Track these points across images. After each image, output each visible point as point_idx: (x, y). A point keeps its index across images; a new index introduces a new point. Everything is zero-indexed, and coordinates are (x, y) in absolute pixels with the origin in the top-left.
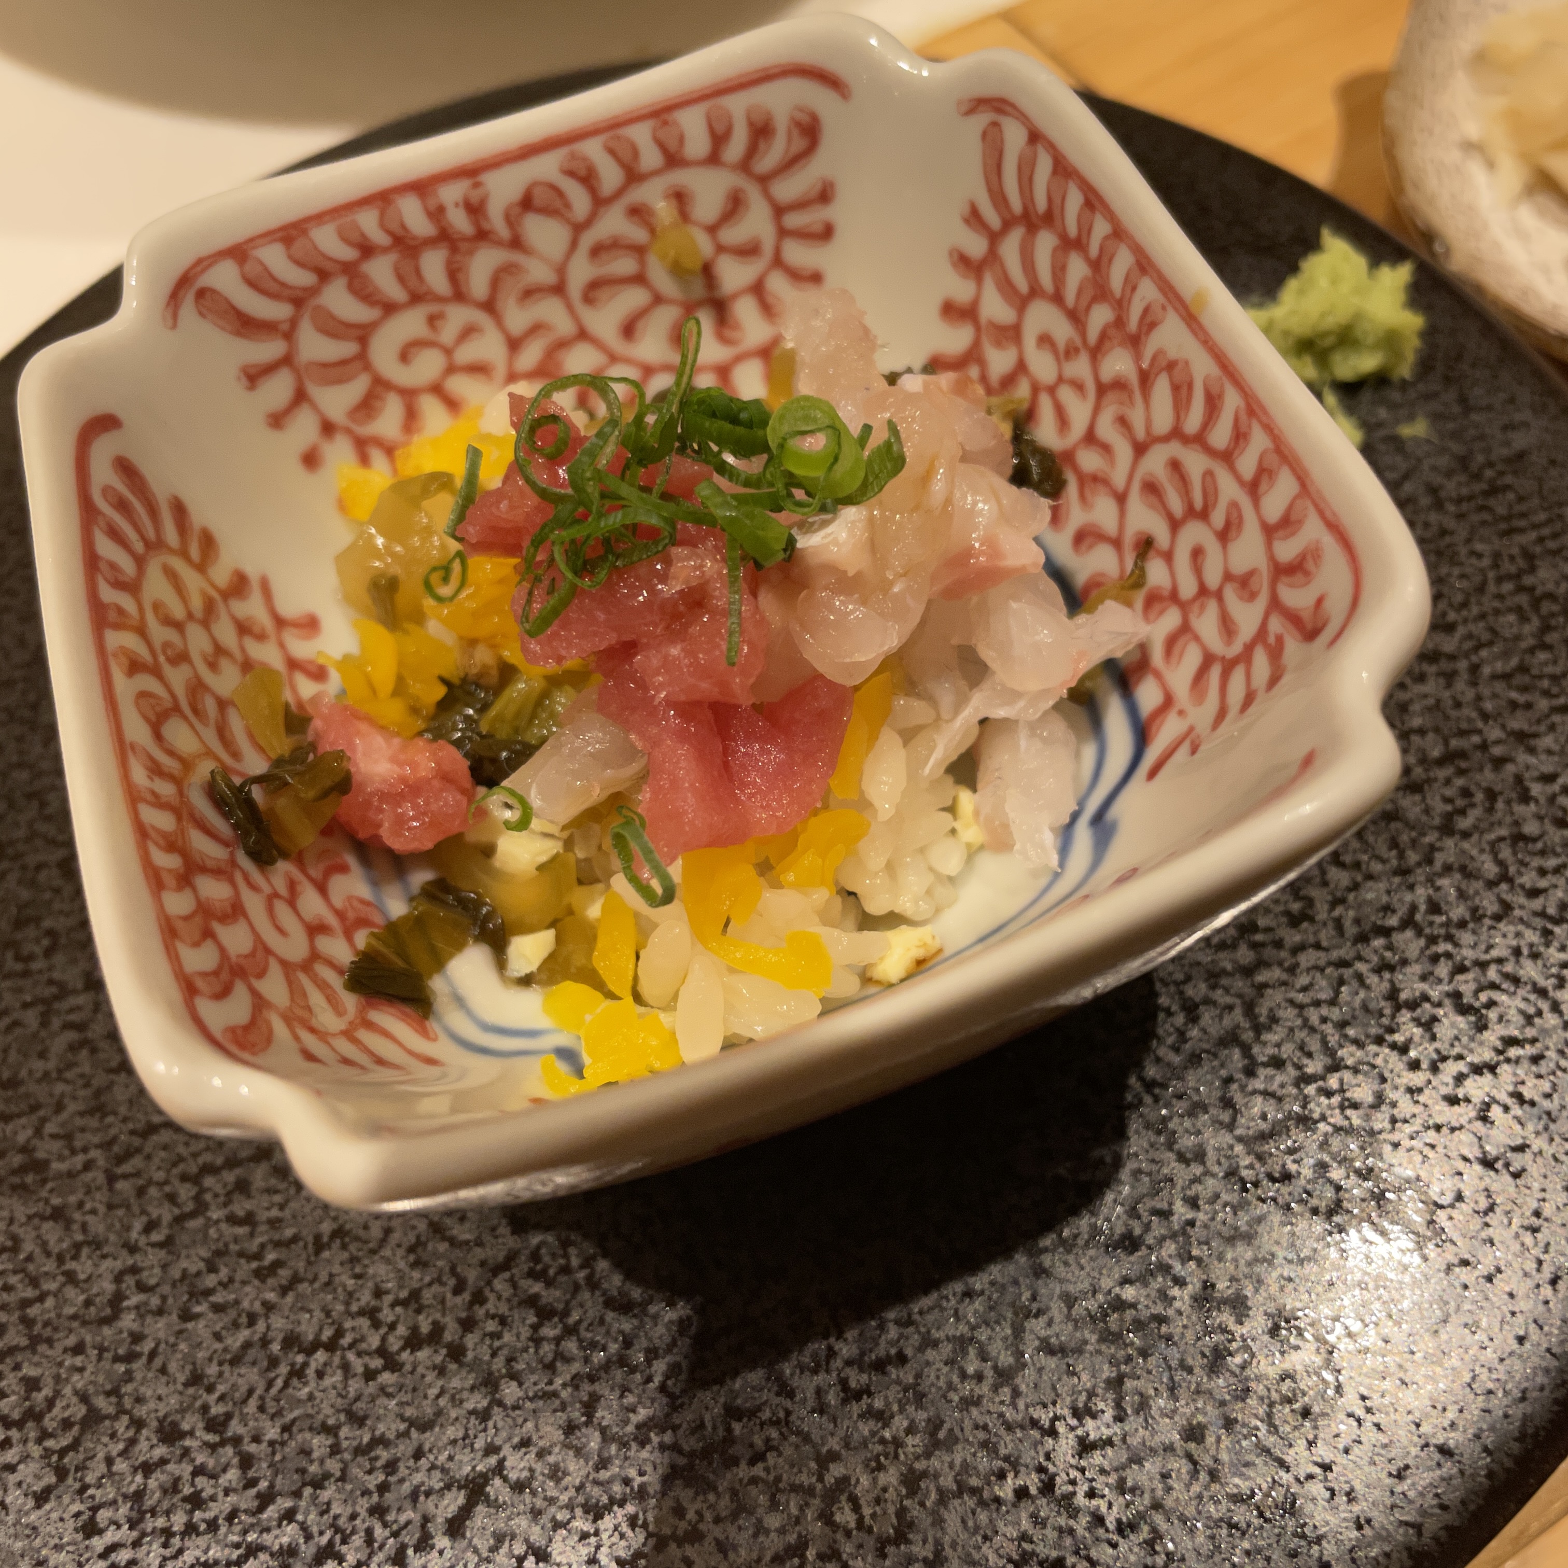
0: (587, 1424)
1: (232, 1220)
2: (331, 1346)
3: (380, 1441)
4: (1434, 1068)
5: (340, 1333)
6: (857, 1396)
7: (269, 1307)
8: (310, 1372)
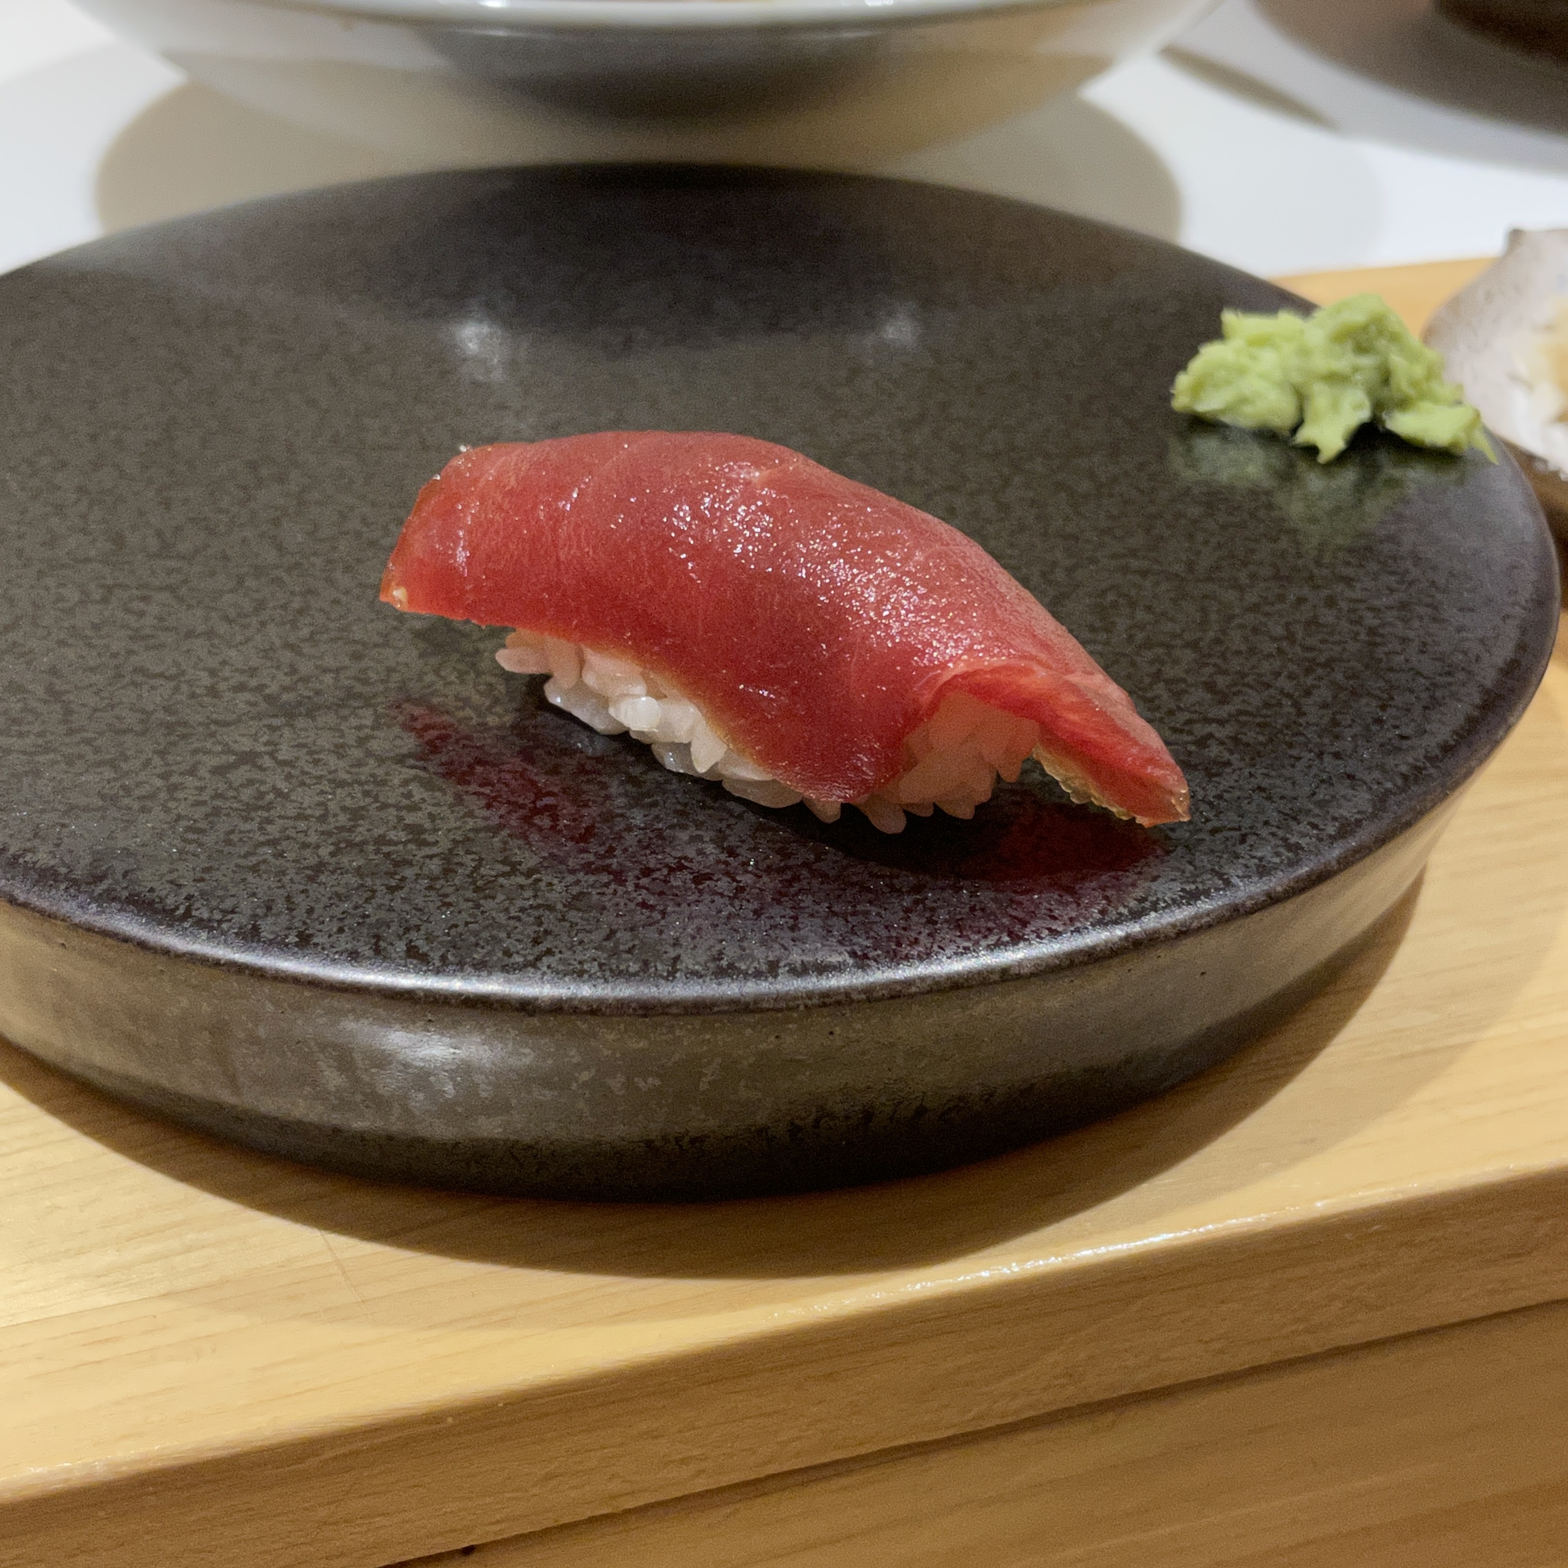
0: (356, 747)
1: (128, 611)
2: (169, 678)
3: (185, 724)
4: (1171, 713)
5: (183, 673)
6: (587, 773)
7: (130, 652)
8: (146, 687)
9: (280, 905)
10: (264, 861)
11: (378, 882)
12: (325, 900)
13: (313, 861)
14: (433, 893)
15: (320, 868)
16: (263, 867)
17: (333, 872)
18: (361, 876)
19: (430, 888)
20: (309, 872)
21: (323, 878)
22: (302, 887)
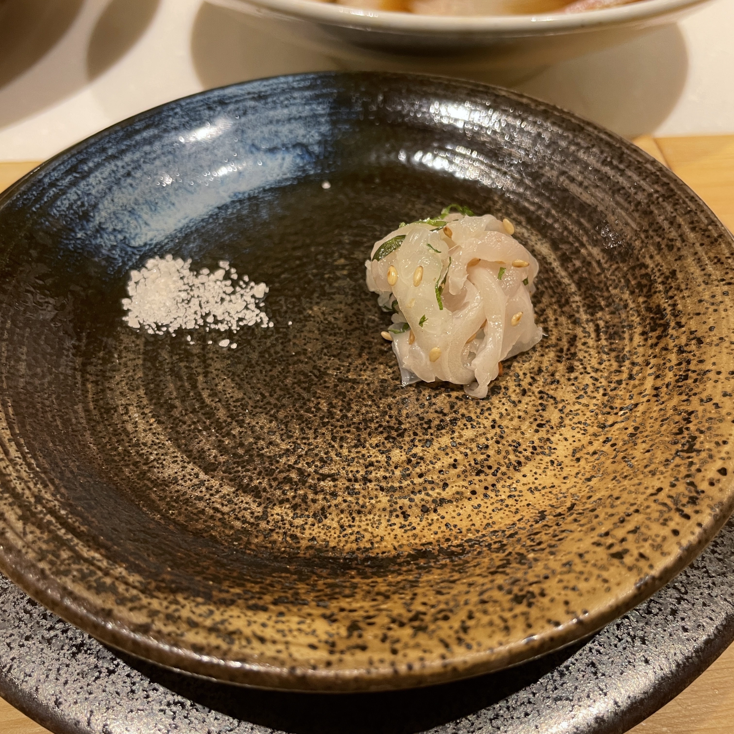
9: (52, 676)
10: (56, 636)
11: (106, 665)
12: (75, 677)
13: (79, 641)
14: (128, 680)
15: (79, 647)
16: (54, 641)
17: (86, 652)
18: (98, 658)
19: (128, 676)
20: (74, 649)
21: (79, 656)
22: (68, 662)
